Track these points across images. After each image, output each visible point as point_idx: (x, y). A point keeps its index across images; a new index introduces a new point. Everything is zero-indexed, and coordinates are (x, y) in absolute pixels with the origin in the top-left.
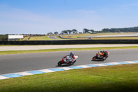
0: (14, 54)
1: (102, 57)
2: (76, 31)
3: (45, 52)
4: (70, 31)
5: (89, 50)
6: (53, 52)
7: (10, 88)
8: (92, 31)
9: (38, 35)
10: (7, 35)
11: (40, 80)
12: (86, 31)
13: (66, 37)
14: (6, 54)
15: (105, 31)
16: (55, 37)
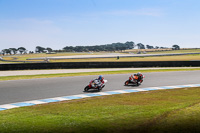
1: (136, 81)
2: (24, 49)
4: (14, 50)
5: (44, 78)
8: (49, 50)
12: (40, 50)
15: (68, 49)
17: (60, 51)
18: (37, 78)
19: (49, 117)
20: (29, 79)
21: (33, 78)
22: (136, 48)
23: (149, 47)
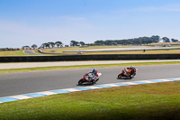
1: (129, 74)
2: (60, 43)
3: (19, 72)
4: (52, 44)
5: (78, 68)
6: (30, 71)
8: (82, 43)
9: (9, 50)
11: (12, 110)
12: (74, 43)
13: (47, 52)
15: (99, 43)
16: (33, 51)
17: (92, 45)
18: (72, 69)
19: (82, 103)
20: (65, 69)
21: (68, 69)
22: (161, 41)
23: (173, 40)
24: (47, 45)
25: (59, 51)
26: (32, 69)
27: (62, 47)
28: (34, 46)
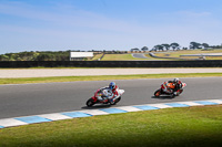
0: (79, 81)
1: (171, 91)
2: (177, 45)
3: (128, 79)
6: (140, 79)
7: (73, 134)
9: (115, 53)
10: (69, 52)
11: (119, 124)
13: (160, 56)
14: (67, 81)
16: (144, 55)
24: (160, 47)
25: (175, 55)
26: (142, 76)
27: (178, 50)
28: (144, 49)
